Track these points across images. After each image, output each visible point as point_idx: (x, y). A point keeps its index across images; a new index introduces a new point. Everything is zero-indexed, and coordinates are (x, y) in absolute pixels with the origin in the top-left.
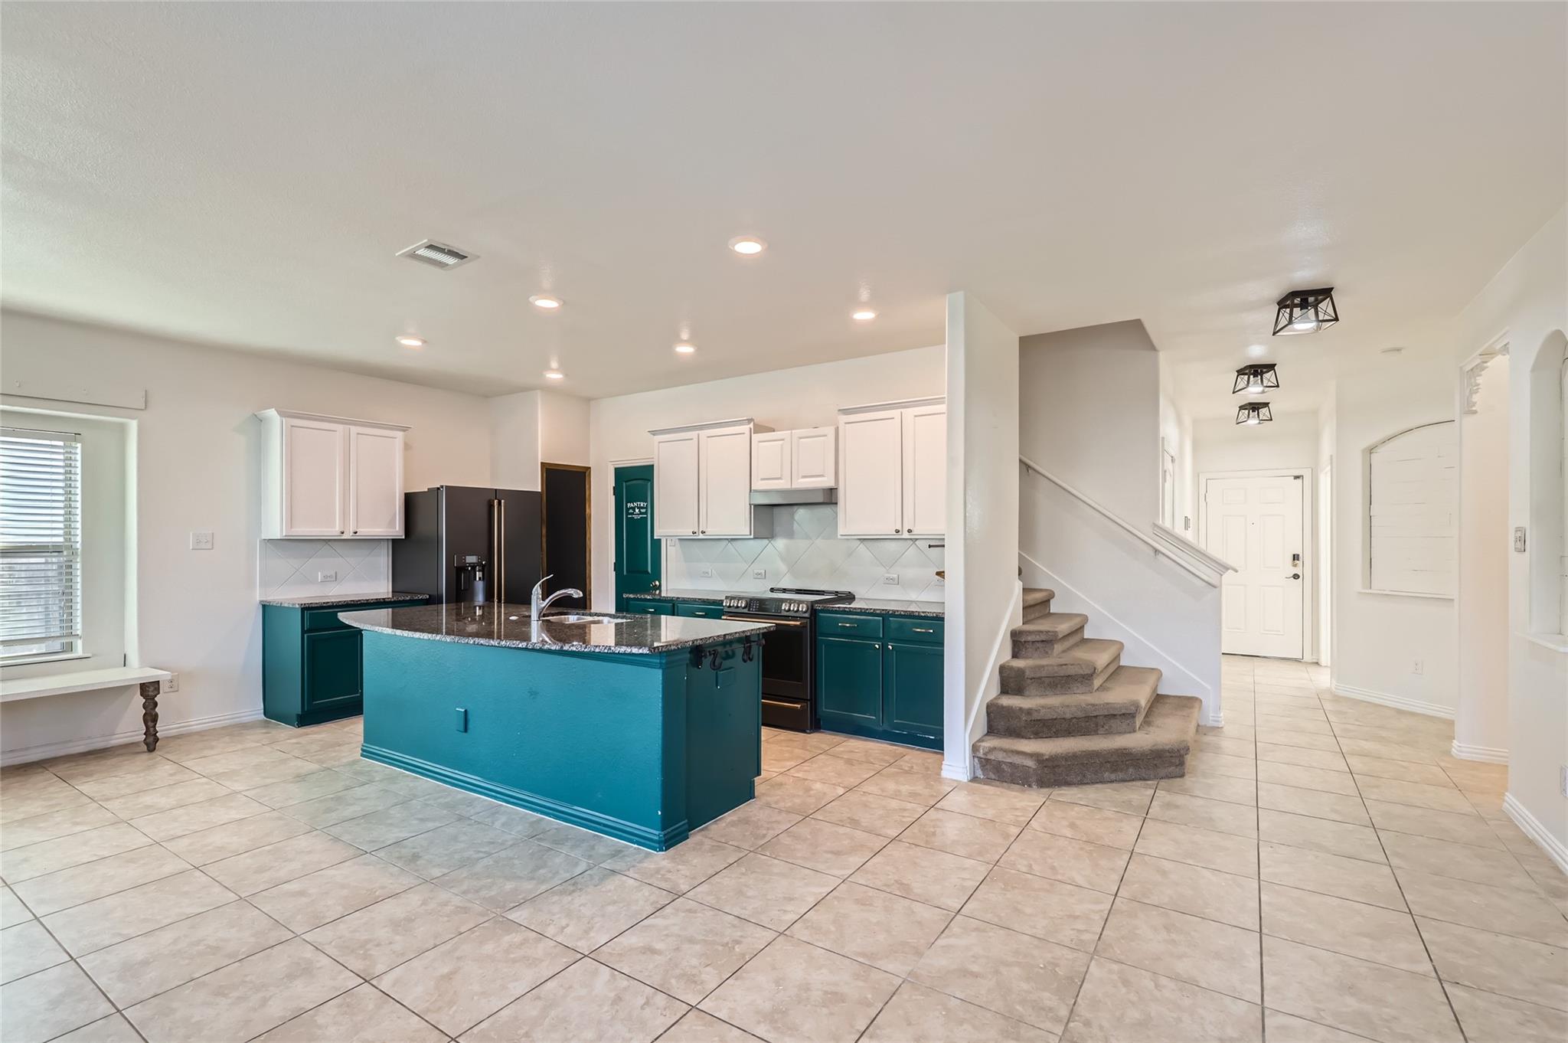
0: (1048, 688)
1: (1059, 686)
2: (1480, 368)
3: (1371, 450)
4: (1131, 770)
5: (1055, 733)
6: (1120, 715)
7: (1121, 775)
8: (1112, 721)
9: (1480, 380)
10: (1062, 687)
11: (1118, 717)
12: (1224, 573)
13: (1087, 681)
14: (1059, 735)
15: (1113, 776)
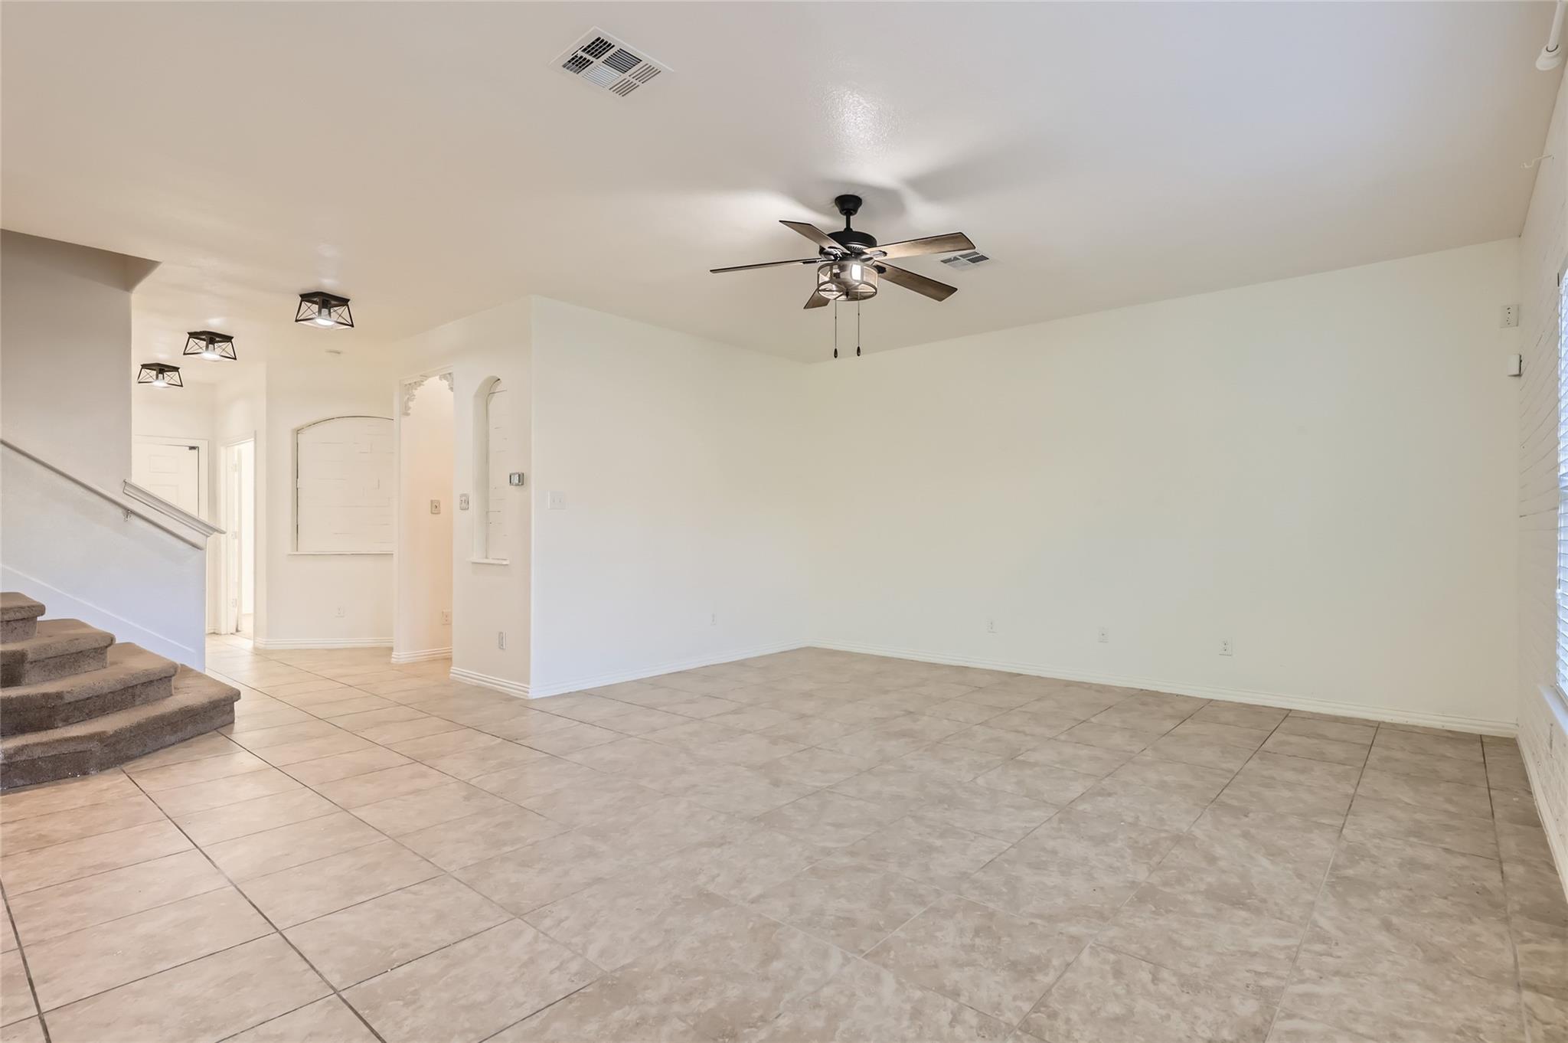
0: (54, 671)
1: (67, 666)
2: (419, 384)
3: (298, 431)
4: (189, 727)
5: (87, 714)
6: (157, 680)
7: (180, 735)
8: (149, 688)
9: (416, 392)
10: (70, 668)
11: (155, 682)
12: (211, 534)
13: (100, 656)
14: (93, 716)
15: (173, 739)
